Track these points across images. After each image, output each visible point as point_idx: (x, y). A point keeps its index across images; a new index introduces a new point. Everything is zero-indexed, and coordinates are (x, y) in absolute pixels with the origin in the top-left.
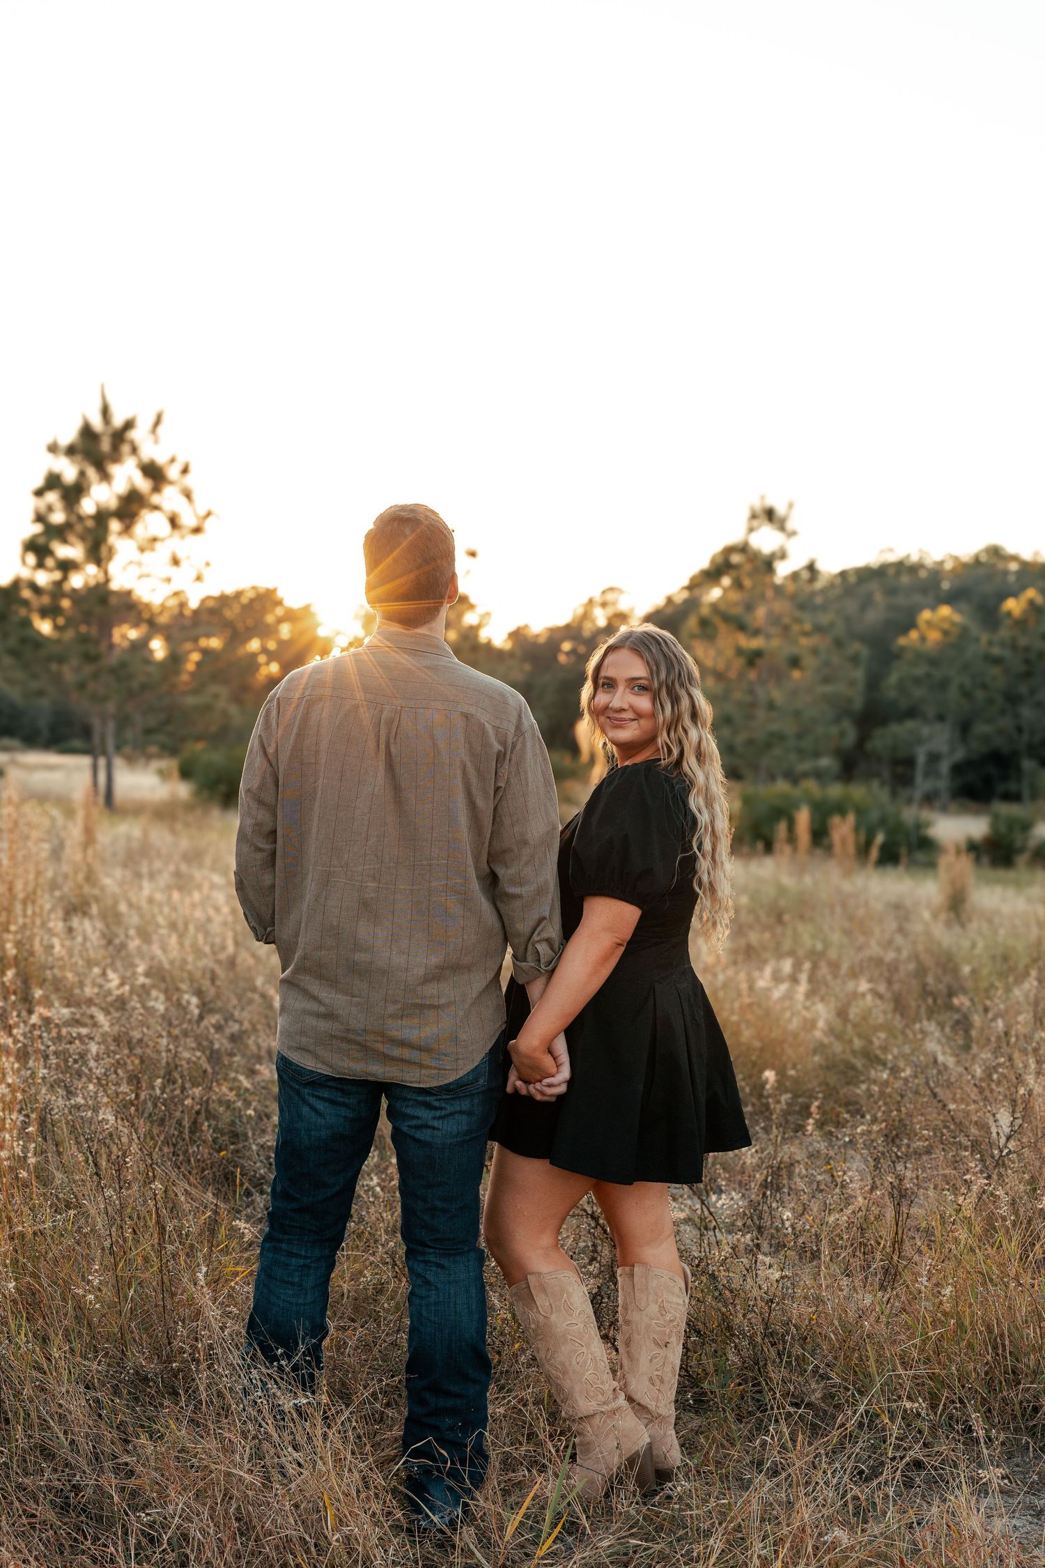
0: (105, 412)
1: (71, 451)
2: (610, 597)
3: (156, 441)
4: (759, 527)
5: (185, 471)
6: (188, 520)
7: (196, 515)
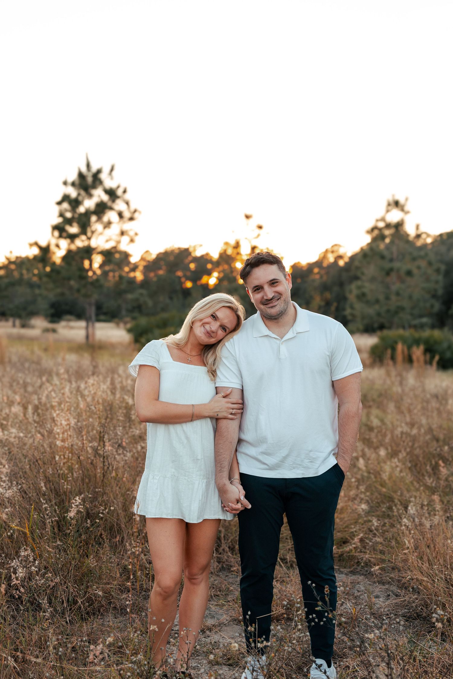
0: (88, 166)
1: (73, 184)
2: (335, 248)
3: (112, 178)
4: (392, 209)
5: (125, 192)
6: (127, 215)
7: (131, 212)
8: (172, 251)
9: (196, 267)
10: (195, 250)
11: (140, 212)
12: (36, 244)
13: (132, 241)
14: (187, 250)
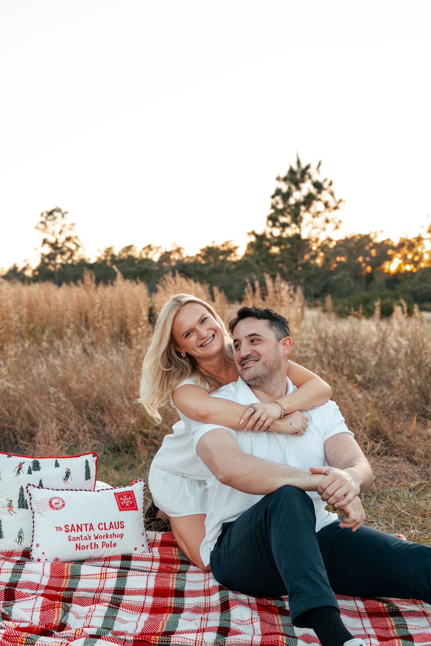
0: (299, 163)
1: (285, 179)
3: (319, 173)
5: (331, 184)
6: (332, 204)
7: (336, 202)
8: (353, 238)
9: (376, 253)
10: (376, 236)
11: (344, 202)
12: (253, 233)
13: (337, 227)
14: (367, 237)
